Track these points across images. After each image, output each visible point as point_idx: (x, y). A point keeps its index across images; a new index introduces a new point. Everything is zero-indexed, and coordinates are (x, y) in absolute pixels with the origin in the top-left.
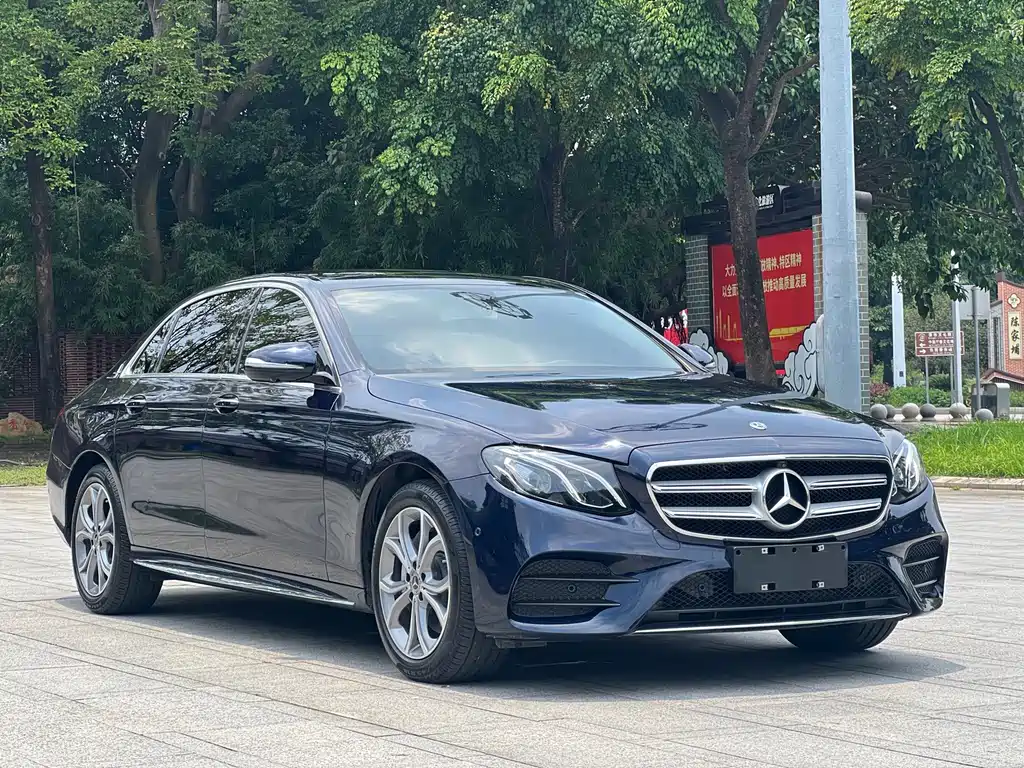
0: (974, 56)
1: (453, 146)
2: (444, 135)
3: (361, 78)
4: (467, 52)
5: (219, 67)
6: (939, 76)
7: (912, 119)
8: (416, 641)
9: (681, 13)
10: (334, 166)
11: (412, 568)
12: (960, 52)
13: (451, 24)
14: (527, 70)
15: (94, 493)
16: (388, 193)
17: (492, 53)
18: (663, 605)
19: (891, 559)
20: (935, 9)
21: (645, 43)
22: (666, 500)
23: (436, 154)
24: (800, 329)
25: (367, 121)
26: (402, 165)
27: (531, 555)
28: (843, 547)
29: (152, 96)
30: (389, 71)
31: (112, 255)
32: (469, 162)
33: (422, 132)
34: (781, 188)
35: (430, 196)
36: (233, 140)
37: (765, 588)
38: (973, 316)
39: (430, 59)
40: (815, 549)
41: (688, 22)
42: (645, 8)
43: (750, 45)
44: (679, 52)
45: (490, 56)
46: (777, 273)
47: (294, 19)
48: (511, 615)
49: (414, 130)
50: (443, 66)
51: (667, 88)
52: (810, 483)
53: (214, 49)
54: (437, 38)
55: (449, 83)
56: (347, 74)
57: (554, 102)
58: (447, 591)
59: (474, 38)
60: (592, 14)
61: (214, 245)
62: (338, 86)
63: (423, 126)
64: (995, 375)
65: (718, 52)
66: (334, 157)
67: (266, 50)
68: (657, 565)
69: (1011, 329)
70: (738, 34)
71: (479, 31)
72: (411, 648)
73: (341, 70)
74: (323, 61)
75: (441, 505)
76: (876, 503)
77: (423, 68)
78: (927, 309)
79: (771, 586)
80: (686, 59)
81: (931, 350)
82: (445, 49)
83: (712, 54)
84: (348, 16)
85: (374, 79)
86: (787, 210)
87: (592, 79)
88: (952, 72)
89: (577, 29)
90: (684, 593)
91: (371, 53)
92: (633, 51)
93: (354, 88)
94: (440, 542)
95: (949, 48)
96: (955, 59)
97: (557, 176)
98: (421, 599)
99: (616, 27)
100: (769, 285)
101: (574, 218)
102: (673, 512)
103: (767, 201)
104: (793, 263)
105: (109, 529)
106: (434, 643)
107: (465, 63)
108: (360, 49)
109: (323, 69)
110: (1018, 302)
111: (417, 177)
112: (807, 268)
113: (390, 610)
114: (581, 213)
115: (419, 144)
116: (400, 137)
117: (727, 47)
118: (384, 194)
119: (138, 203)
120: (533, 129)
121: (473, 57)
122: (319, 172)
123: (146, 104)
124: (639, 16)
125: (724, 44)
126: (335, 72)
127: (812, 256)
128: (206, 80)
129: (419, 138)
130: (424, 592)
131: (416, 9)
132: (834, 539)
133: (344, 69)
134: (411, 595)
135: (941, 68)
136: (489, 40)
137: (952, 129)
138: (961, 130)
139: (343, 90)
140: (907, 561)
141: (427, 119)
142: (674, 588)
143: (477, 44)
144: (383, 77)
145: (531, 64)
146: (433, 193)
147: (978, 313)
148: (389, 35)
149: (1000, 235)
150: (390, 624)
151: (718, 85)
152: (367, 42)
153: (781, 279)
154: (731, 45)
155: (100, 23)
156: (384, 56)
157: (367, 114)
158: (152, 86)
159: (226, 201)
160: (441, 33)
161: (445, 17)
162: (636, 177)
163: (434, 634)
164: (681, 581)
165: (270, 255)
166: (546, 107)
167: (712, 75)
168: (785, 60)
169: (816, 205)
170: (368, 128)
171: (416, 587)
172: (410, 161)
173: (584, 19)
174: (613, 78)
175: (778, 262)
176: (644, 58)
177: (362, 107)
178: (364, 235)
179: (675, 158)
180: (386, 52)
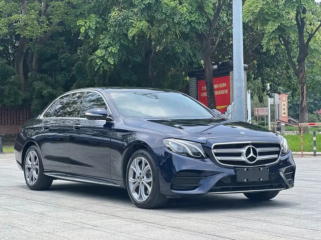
0: (281, 24)
1: (118, 49)
2: (116, 46)
3: (90, 28)
4: (123, 20)
5: (45, 24)
6: (271, 29)
7: (262, 42)
8: (141, 196)
9: (190, 9)
10: (79, 55)
11: (139, 175)
12: (277, 22)
13: (118, 12)
14: (142, 26)
15: (32, 153)
16: (98, 63)
17: (131, 21)
18: (216, 185)
19: (280, 172)
20: (269, 9)
21: (179, 18)
22: (217, 154)
23: (113, 52)
24: (225, 106)
25: (91, 41)
26: (103, 55)
27: (177, 171)
28: (268, 169)
29: (24, 33)
30: (98, 26)
31: (9, 82)
32: (123, 54)
33: (109, 45)
34: (220, 63)
35: (111, 65)
36: (47, 47)
37: (245, 180)
38: (274, 103)
39: (112, 22)
40: (260, 169)
41: (192, 12)
42: (179, 8)
43: (211, 19)
44: (190, 21)
45: (130, 22)
46: (219, 89)
47: (69, 9)
48: (172, 189)
49: (106, 44)
50: (116, 24)
51: (186, 32)
52: (258, 150)
53: (43, 18)
54: (114, 16)
55: (117, 30)
56: (85, 27)
57: (150, 36)
58: (151, 181)
59: (125, 16)
60: (162, 9)
61: (41, 79)
62: (82, 30)
63: (109, 43)
64: (278, 121)
65: (201, 21)
66: (79, 52)
67: (59, 19)
68: (215, 173)
69: (283, 107)
70: (207, 16)
71: (127, 14)
72: (139, 198)
73: (83, 25)
74: (78, 22)
75: (149, 156)
76: (276, 156)
77: (109, 25)
78: (262, 101)
79: (247, 180)
80: (192, 23)
81: (259, 113)
82: (116, 19)
83: (200, 22)
84: (85, 9)
85: (94, 28)
86: (222, 70)
87: (161, 29)
88: (274, 28)
89: (158, 14)
90: (222, 182)
91: (93, 20)
92: (175, 20)
93: (87, 31)
94: (149, 167)
95: (274, 21)
96: (275, 25)
97: (150, 59)
98: (143, 184)
99: (170, 13)
100: (216, 93)
101: (155, 72)
102: (219, 158)
103: (215, 67)
104: (224, 86)
105: (37, 164)
106: (146, 197)
107: (122, 24)
108: (89, 19)
109: (78, 25)
110: (285, 99)
111: (107, 59)
112: (228, 87)
113: (132, 187)
114: (157, 70)
115: (108, 48)
116: (102, 46)
117: (204, 20)
118: (97, 64)
119: (17, 66)
120: (143, 44)
121: (125, 22)
122: (75, 57)
123: (22, 35)
124: (177, 10)
125: (203, 19)
126: (82, 26)
127: (230, 84)
128: (41, 28)
129: (108, 47)
130: (144, 182)
131: (106, 7)
132: (265, 166)
133: (84, 25)
134: (139, 183)
135: (271, 27)
136: (130, 16)
137: (271, 45)
138: (273, 46)
139: (84, 31)
140: (285, 173)
141: (110, 41)
142: (220, 180)
143: (126, 18)
144: (96, 28)
145: (143, 24)
146: (112, 64)
147: (276, 102)
148: (98, 15)
149: (284, 78)
150: (132, 191)
151: (201, 31)
152: (91, 17)
153: (220, 91)
154: (205, 19)
155: (8, 10)
156: (97, 21)
157: (91, 39)
158: (24, 30)
159: (45, 66)
160: (115, 14)
161: (116, 9)
162: (174, 59)
163: (146, 194)
164: (221, 178)
165: (59, 83)
166: (148, 37)
167: (200, 28)
168: (220, 24)
169: (231, 68)
170: (92, 43)
171: (141, 181)
172: (105, 54)
173: (160, 11)
174: (168, 29)
175: (219, 86)
176: (179, 23)
177: (90, 37)
178: (89, 77)
179: (187, 54)
180: (97, 20)
